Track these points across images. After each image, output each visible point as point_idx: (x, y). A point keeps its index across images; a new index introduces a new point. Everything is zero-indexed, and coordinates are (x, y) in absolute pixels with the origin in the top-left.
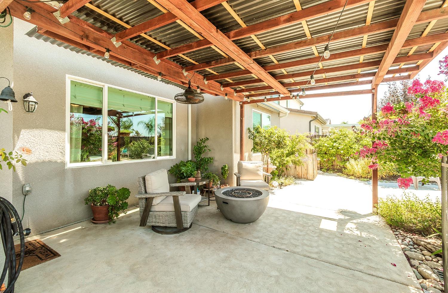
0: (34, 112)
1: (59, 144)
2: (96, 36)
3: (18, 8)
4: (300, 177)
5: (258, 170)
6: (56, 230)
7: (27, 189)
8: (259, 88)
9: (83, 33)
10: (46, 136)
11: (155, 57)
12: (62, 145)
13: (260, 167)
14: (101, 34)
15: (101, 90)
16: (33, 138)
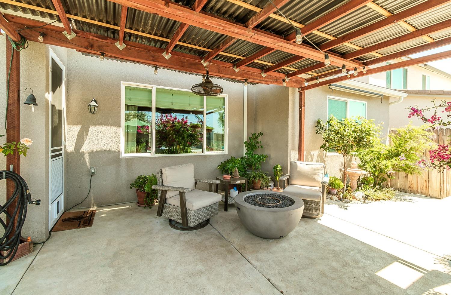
0: (95, 113)
1: (115, 138)
2: (100, 44)
3: (36, 35)
4: (414, 191)
5: (315, 174)
6: (113, 206)
7: (93, 171)
8: (313, 66)
9: (88, 44)
10: (106, 132)
11: (165, 52)
12: (118, 138)
13: (319, 170)
14: (106, 41)
15: (150, 91)
16: (97, 133)
